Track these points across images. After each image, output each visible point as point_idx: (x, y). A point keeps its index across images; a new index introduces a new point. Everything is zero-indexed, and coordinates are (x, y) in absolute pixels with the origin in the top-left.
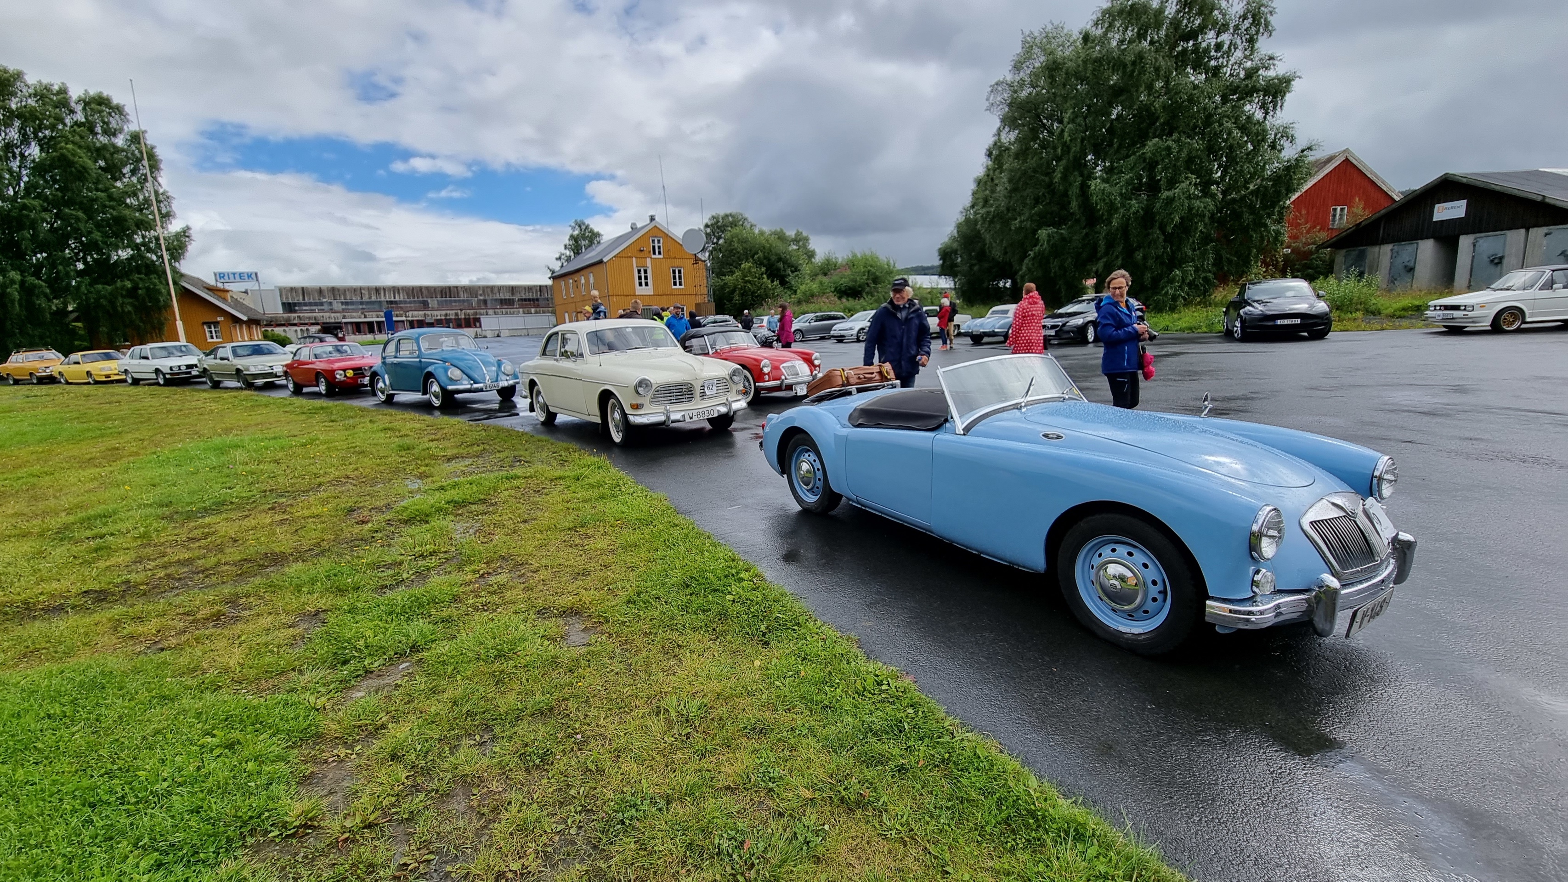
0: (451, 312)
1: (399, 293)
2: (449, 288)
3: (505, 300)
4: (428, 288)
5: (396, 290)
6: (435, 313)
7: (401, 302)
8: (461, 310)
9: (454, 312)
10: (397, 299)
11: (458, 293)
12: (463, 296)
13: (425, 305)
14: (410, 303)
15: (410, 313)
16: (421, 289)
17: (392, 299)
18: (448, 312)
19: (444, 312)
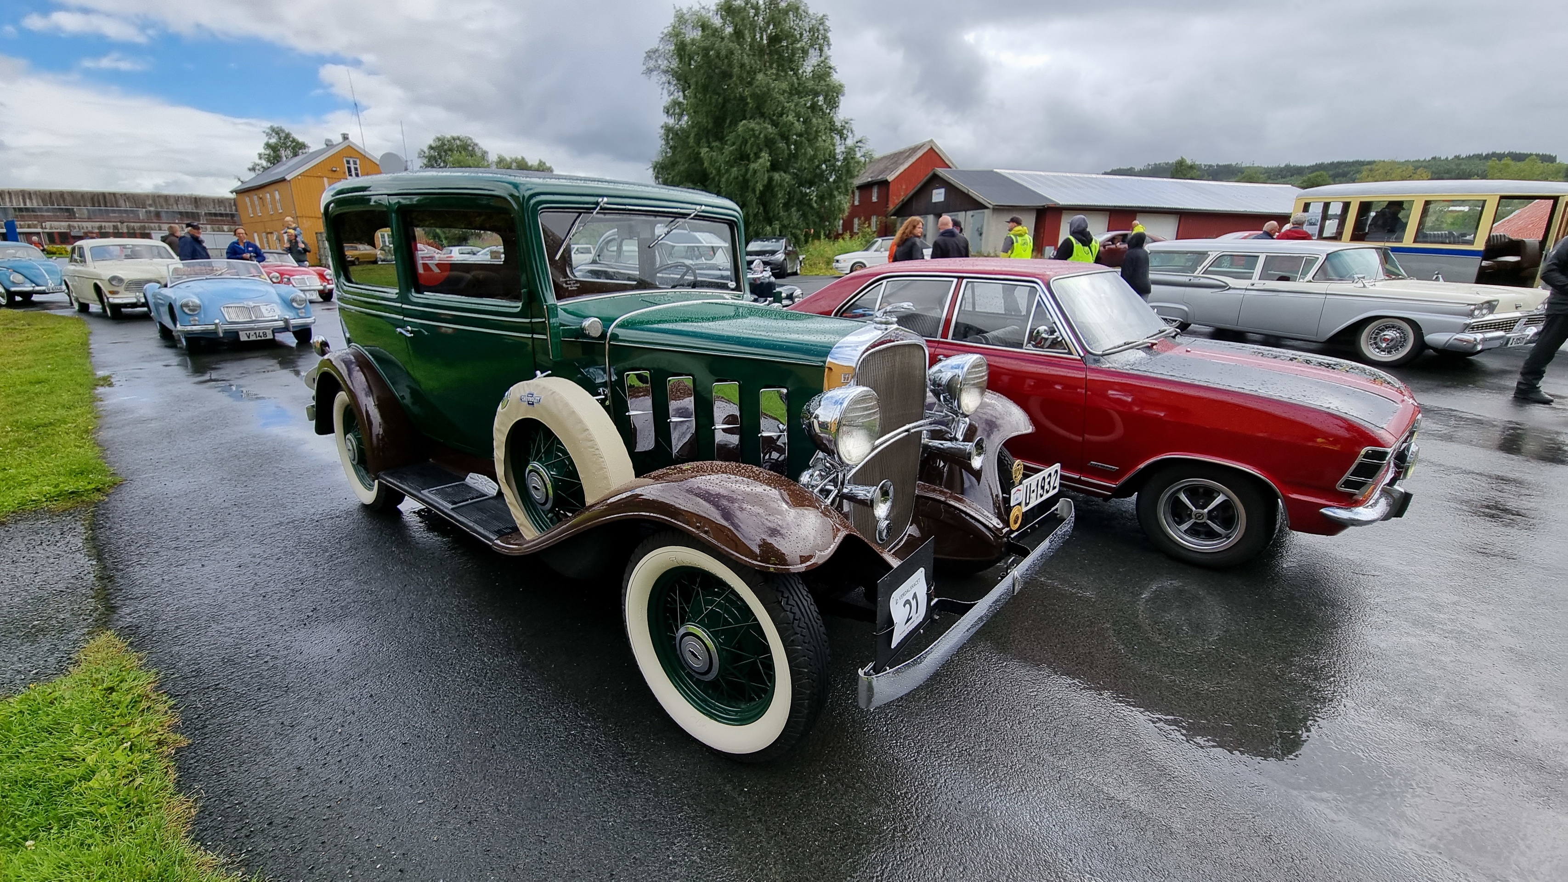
0: (107, 224)
1: (30, 198)
2: (104, 195)
3: (187, 213)
4: (72, 194)
5: (26, 195)
6: (84, 224)
7: (33, 210)
8: (122, 223)
9: (111, 224)
10: (29, 205)
11: (117, 202)
12: (124, 206)
13: (70, 214)
14: (47, 210)
15: (48, 224)
16: (62, 194)
17: (22, 206)
18: (103, 224)
19: (97, 224)
